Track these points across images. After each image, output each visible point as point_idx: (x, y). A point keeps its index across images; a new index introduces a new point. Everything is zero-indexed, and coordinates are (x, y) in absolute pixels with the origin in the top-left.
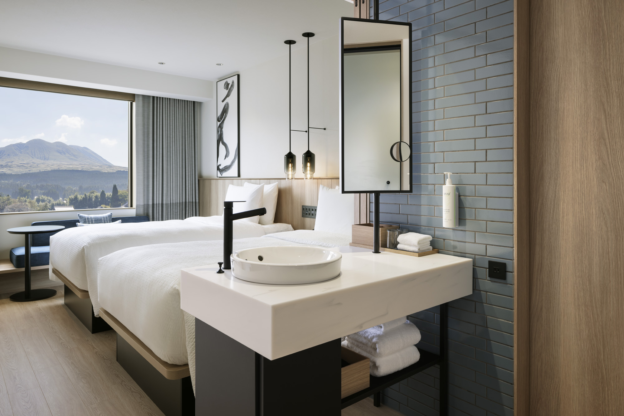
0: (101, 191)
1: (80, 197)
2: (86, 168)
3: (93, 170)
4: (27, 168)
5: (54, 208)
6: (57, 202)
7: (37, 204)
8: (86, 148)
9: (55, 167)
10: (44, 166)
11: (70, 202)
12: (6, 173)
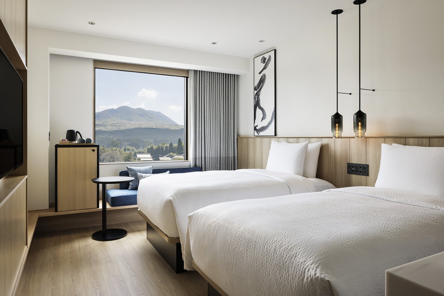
0: (170, 143)
1: (155, 147)
2: (159, 126)
3: (165, 128)
4: (117, 127)
5: (136, 155)
6: (139, 150)
7: (124, 152)
8: (159, 112)
9: (137, 126)
10: (129, 125)
11: (147, 151)
12: (102, 130)
